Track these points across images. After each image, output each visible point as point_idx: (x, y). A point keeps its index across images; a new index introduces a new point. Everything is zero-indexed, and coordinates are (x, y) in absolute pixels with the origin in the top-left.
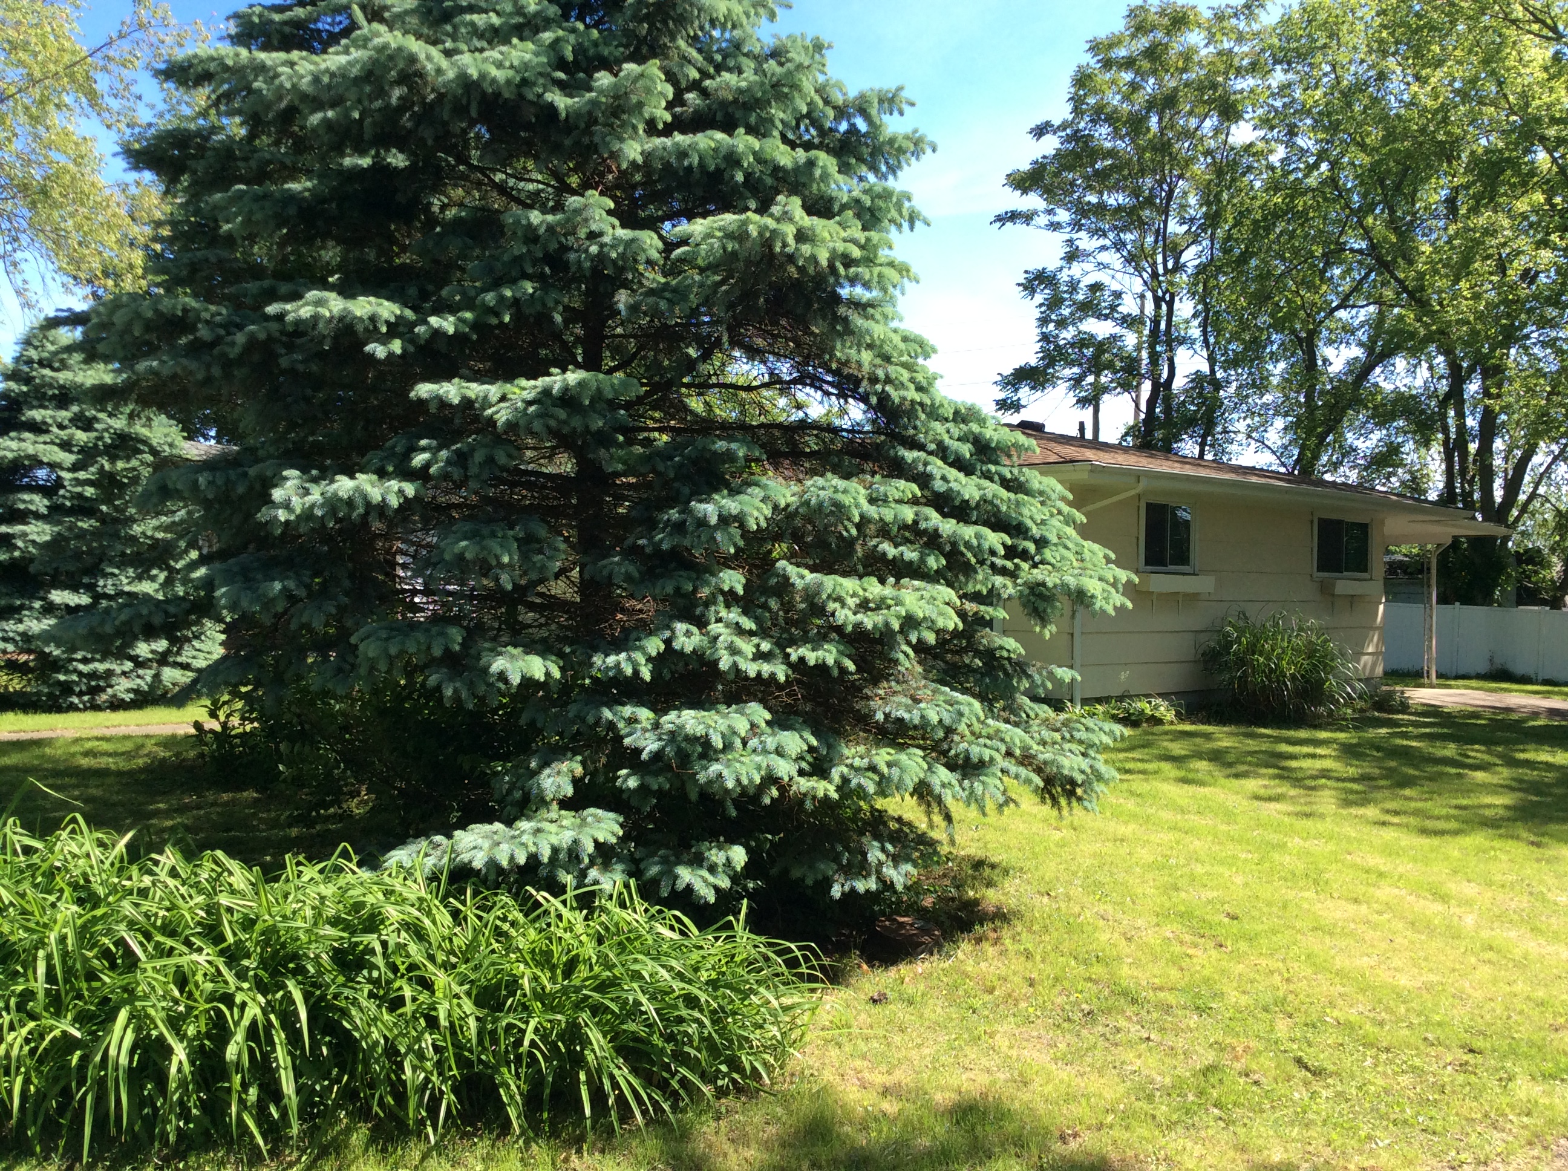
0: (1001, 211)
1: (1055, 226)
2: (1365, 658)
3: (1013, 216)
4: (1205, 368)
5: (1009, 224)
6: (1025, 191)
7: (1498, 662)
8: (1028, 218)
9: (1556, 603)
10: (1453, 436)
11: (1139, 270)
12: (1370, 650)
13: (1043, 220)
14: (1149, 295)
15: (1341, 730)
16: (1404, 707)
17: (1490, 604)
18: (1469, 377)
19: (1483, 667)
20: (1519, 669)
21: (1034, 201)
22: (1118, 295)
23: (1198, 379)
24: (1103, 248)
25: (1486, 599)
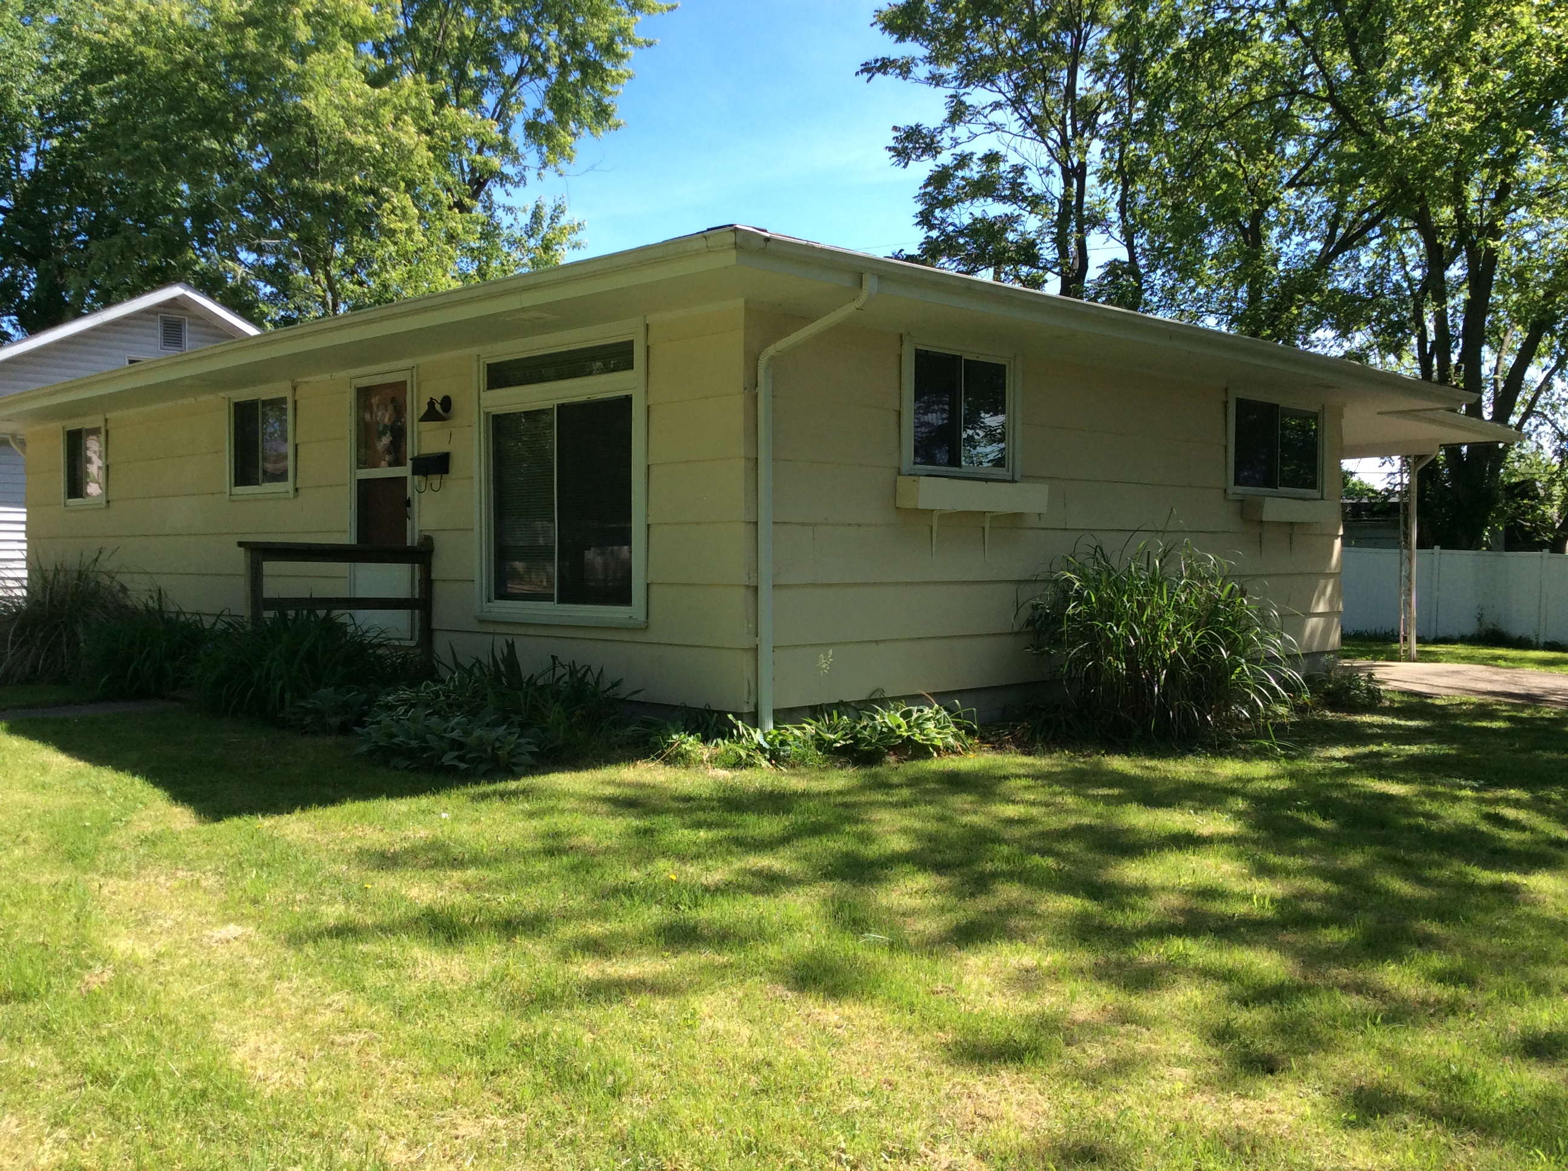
0: (869, 57)
1: (936, 80)
2: (1312, 622)
3: (883, 66)
4: (1123, 255)
5: (878, 76)
6: (901, 39)
7: (1489, 621)
8: (905, 69)
9: (1556, 547)
10: (1431, 337)
11: (1042, 134)
12: (1321, 608)
13: (922, 71)
14: (1056, 168)
15: (1262, 754)
16: (1373, 701)
17: (1477, 548)
18: (1452, 260)
19: (1470, 628)
20: (1516, 631)
21: (913, 49)
22: (1019, 170)
23: (1113, 268)
24: (997, 105)
25: (1473, 542)
